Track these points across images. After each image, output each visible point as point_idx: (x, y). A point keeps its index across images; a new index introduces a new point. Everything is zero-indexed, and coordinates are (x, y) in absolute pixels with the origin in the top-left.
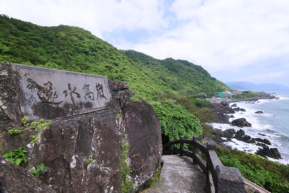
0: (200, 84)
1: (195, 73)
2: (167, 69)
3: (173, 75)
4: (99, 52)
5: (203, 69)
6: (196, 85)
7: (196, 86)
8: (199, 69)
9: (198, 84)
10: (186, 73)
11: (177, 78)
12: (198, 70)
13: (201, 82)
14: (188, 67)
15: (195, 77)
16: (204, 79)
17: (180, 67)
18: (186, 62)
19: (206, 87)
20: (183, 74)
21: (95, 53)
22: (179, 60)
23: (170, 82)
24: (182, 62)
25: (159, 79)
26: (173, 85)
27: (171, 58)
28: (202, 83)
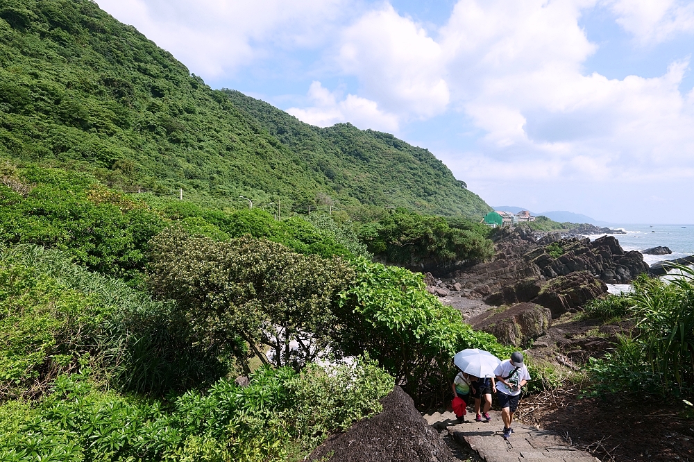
0: (429, 195)
1: (415, 166)
2: (339, 150)
3: (354, 166)
4: (86, 36)
5: (434, 158)
6: (420, 196)
7: (419, 198)
8: (423, 156)
9: (424, 195)
10: (392, 164)
11: (368, 174)
12: (421, 160)
13: (432, 188)
14: (393, 150)
15: (414, 174)
16: (439, 183)
17: (374, 147)
18: (390, 137)
19: (445, 201)
20: (383, 167)
21: (64, 35)
22: (370, 131)
23: (347, 182)
24: (378, 135)
25: (316, 170)
26: (358, 193)
27: (348, 124)
28: (436, 193)
